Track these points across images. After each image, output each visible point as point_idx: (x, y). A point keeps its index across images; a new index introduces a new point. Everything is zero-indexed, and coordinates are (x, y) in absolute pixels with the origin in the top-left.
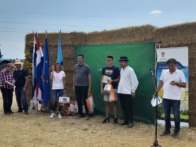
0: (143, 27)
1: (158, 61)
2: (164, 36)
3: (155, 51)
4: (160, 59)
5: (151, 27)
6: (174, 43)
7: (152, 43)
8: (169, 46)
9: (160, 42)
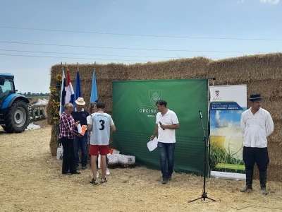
0: (194, 59)
1: (211, 101)
2: (219, 71)
3: (207, 89)
4: (213, 98)
5: (205, 59)
6: (231, 80)
7: (204, 80)
8: (225, 84)
9: (214, 79)
